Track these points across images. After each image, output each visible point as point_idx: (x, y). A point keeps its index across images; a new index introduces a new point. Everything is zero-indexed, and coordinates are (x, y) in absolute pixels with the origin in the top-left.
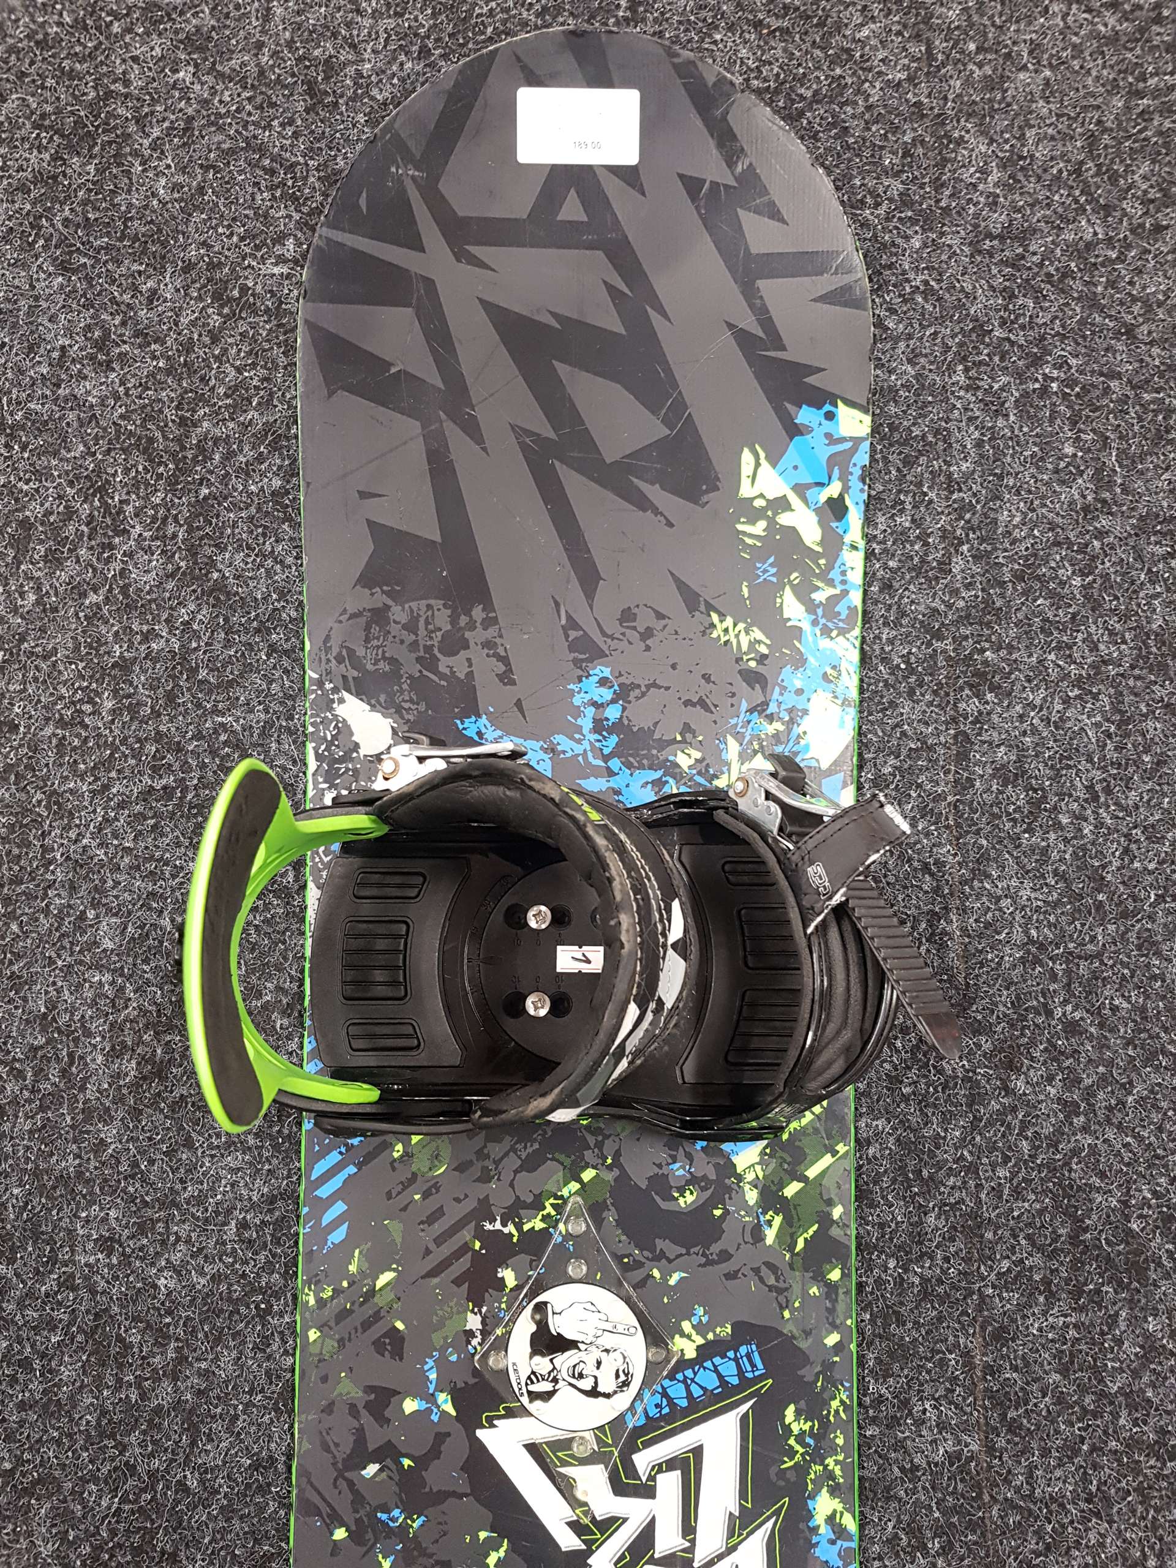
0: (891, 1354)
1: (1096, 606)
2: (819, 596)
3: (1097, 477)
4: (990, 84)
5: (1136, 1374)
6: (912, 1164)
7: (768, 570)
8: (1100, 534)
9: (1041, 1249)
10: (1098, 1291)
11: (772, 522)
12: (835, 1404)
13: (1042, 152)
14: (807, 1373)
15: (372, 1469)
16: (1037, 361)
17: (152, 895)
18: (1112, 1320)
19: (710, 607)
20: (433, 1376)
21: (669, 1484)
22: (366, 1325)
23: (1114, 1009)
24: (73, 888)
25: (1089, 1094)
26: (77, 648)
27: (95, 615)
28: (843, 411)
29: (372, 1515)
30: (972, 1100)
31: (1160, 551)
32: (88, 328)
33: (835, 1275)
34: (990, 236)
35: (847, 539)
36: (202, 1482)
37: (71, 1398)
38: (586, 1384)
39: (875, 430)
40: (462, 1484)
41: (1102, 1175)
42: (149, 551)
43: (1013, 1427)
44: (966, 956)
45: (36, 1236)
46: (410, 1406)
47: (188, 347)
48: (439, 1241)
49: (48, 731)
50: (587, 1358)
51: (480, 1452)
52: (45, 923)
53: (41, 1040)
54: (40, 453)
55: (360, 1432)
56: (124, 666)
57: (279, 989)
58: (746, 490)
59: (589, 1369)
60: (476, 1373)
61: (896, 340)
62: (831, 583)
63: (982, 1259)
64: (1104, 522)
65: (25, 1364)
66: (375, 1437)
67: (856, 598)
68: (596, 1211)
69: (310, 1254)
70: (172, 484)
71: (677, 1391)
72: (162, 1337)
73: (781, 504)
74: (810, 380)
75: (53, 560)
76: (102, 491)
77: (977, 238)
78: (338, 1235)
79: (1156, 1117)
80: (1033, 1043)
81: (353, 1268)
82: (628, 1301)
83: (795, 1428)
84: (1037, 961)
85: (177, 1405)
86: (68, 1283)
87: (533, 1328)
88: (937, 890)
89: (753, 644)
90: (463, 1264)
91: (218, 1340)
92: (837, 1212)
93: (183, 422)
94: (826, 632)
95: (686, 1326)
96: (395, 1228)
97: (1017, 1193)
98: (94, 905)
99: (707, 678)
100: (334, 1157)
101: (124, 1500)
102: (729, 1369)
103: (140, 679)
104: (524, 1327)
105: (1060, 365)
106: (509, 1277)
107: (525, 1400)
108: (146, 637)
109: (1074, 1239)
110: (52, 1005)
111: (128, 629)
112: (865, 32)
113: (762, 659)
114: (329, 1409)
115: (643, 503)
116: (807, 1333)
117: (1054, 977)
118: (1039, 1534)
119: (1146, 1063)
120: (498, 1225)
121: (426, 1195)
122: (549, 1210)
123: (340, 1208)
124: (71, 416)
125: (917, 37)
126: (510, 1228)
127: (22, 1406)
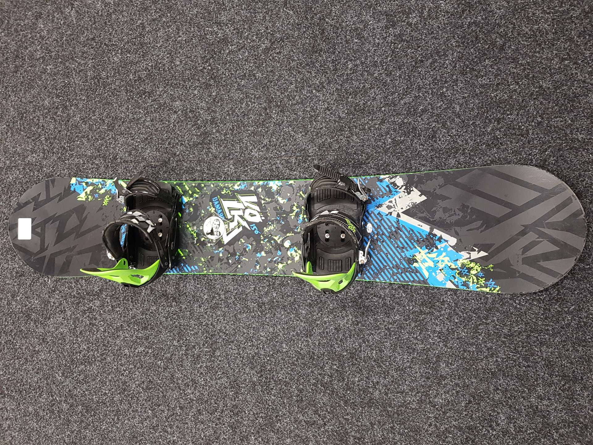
0: (218, 175)
1: (104, 138)
2: (100, 187)
3: (83, 138)
4: (19, 156)
5: (222, 134)
6: (190, 172)
7: (96, 196)
8: (92, 137)
9: (203, 150)
10: (209, 140)
11: (89, 195)
12: (222, 185)
13: (30, 147)
14: (217, 190)
15: (230, 261)
16: (64, 148)
17: (147, 301)
18: (213, 138)
19: (102, 206)
20: (217, 251)
21: (233, 212)
22: (209, 262)
23: (166, 136)
24: (147, 314)
25: (179, 141)
26: (109, 314)
27: (104, 312)
28: (71, 182)
29: (237, 261)
30: (180, 161)
31: (95, 126)
32: (59, 314)
33: (203, 185)
34: (44, 156)
35: (92, 182)
36: (236, 290)
37: (223, 312)
38: (218, 226)
39: (75, 177)
40: (232, 246)
41: (192, 139)
42: (94, 303)
43: (229, 155)
44: (158, 162)
45: (199, 319)
46: (221, 255)
47: (62, 297)
48: (197, 251)
49: (122, 319)
50: (214, 226)
51: (227, 244)
52: (152, 319)
53: (170, 319)
54: (79, 321)
55: (225, 263)
56: (112, 306)
57: (162, 279)
58: (84, 199)
59: (216, 226)
60: (216, 244)
61: (61, 173)
62: (98, 184)
63: (204, 160)
64: (90, 137)
65: (218, 320)
66: (225, 261)
67: (101, 180)
68: (194, 225)
69: (199, 272)
70: (84, 299)
71: (219, 211)
72: (214, 297)
73: (86, 193)
74: (67, 188)
75: (95, 319)
76: (85, 311)
77: (44, 158)
78: (196, 267)
79: (183, 130)
80: (171, 151)
81: (201, 265)
82: (206, 219)
83: (225, 192)
84: (159, 150)
85: (224, 294)
86: (206, 313)
87: (210, 235)
88: (148, 166)
89: (108, 198)
90: (200, 246)
91: (215, 288)
92: (194, 185)
93: (74, 297)
94: (106, 185)
95: (210, 210)
96: (195, 258)
97: (194, 154)
98: (149, 310)
99: (113, 206)
100: (185, 268)
101: (238, 303)
102: (216, 203)
103: (114, 304)
104: (210, 236)
105: (65, 143)
106: (203, 239)
107: (220, 236)
108: (108, 303)
109: (201, 144)
110: (164, 317)
111: (107, 306)
112: (11, 178)
113: (110, 197)
114: (221, 268)
115: (86, 217)
116: (211, 190)
117: (161, 147)
118: (245, 151)
119: (174, 131)
120: (195, 241)
121: (191, 253)
122: (193, 233)
123: (192, 267)
124: (73, 317)
125: (12, 169)
126: (196, 239)
127: (224, 320)
